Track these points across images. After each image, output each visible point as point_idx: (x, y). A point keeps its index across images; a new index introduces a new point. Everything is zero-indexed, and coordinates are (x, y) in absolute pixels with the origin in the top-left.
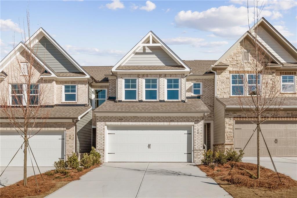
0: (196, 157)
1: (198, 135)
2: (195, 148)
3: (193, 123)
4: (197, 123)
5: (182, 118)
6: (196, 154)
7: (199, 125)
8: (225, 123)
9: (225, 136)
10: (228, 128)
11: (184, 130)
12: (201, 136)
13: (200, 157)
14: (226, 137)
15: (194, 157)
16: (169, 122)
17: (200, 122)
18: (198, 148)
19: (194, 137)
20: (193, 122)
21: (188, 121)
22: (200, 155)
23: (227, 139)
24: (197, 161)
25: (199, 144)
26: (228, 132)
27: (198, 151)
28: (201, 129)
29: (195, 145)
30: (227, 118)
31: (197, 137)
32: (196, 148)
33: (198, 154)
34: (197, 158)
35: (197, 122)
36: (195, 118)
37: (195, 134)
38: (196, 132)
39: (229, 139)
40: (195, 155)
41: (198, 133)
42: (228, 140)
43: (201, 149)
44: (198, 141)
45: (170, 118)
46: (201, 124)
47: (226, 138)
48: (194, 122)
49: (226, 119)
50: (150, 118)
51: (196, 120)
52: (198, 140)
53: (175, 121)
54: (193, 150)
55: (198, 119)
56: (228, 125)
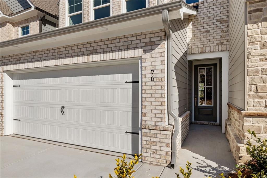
0: (147, 149)
1: (153, 83)
2: (144, 123)
3: (140, 50)
4: (152, 50)
5: (115, 41)
6: (148, 139)
7: (154, 55)
8: (247, 42)
9: (247, 86)
10: (258, 58)
11: (126, 73)
12: (160, 87)
13: (157, 148)
14: (250, 90)
15: (142, 147)
16: (88, 55)
17: (159, 47)
18: (153, 123)
19: (142, 90)
20: (138, 48)
21: (128, 48)
22: (158, 144)
23: (254, 97)
24: (149, 159)
25: (154, 111)
26: (257, 72)
27: (152, 131)
28: (162, 67)
29: (145, 113)
30: (256, 23)
31: (151, 92)
32: (148, 123)
33: (153, 139)
34: (149, 151)
35: (149, 48)
36: (143, 37)
37: (146, 82)
38: (147, 76)
39: (262, 98)
40: (144, 142)
41: (152, 79)
42: (256, 100)
43: (160, 126)
44: (154, 103)
45: (89, 45)
46: (161, 50)
47: (252, 93)
48: (142, 48)
49: (250, 26)
50: (57, 51)
51: (146, 43)
52: (153, 99)
53: (98, 51)
54: (140, 126)
55: (152, 40)
56: (258, 47)
